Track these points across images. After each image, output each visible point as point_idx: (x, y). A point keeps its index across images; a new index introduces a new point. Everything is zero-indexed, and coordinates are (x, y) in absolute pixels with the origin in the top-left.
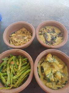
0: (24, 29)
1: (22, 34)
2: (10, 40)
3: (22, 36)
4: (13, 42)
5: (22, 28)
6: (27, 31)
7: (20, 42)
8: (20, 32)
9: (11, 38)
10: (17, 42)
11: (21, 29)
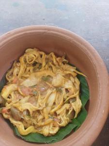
0: (32, 54)
1: (34, 70)
2: (7, 121)
3: (39, 80)
4: (27, 118)
5: (24, 53)
6: (44, 56)
7: (47, 105)
8: (22, 69)
9: (8, 106)
10: (38, 111)
11: (22, 59)
